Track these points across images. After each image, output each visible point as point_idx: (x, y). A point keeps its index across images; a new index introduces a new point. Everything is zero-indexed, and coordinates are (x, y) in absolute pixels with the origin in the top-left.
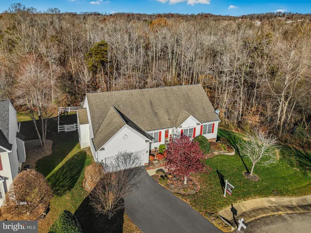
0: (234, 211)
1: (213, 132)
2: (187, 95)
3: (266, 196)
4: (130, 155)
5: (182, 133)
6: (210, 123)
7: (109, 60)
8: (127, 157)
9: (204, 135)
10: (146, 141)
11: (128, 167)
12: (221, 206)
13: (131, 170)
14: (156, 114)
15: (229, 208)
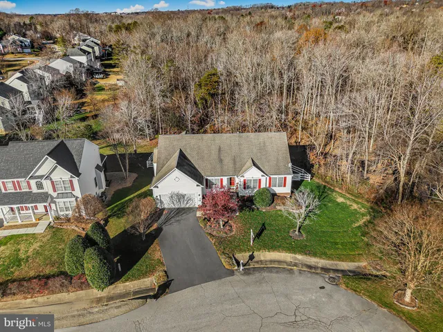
0: (252, 257)
1: (285, 186)
2: (264, 143)
3: (295, 252)
4: (183, 196)
5: (245, 182)
6: (280, 176)
7: (220, 92)
8: (181, 197)
9: (274, 188)
10: (197, 185)
11: (183, 206)
12: (241, 251)
13: (183, 209)
14: (221, 161)
15: (248, 254)
